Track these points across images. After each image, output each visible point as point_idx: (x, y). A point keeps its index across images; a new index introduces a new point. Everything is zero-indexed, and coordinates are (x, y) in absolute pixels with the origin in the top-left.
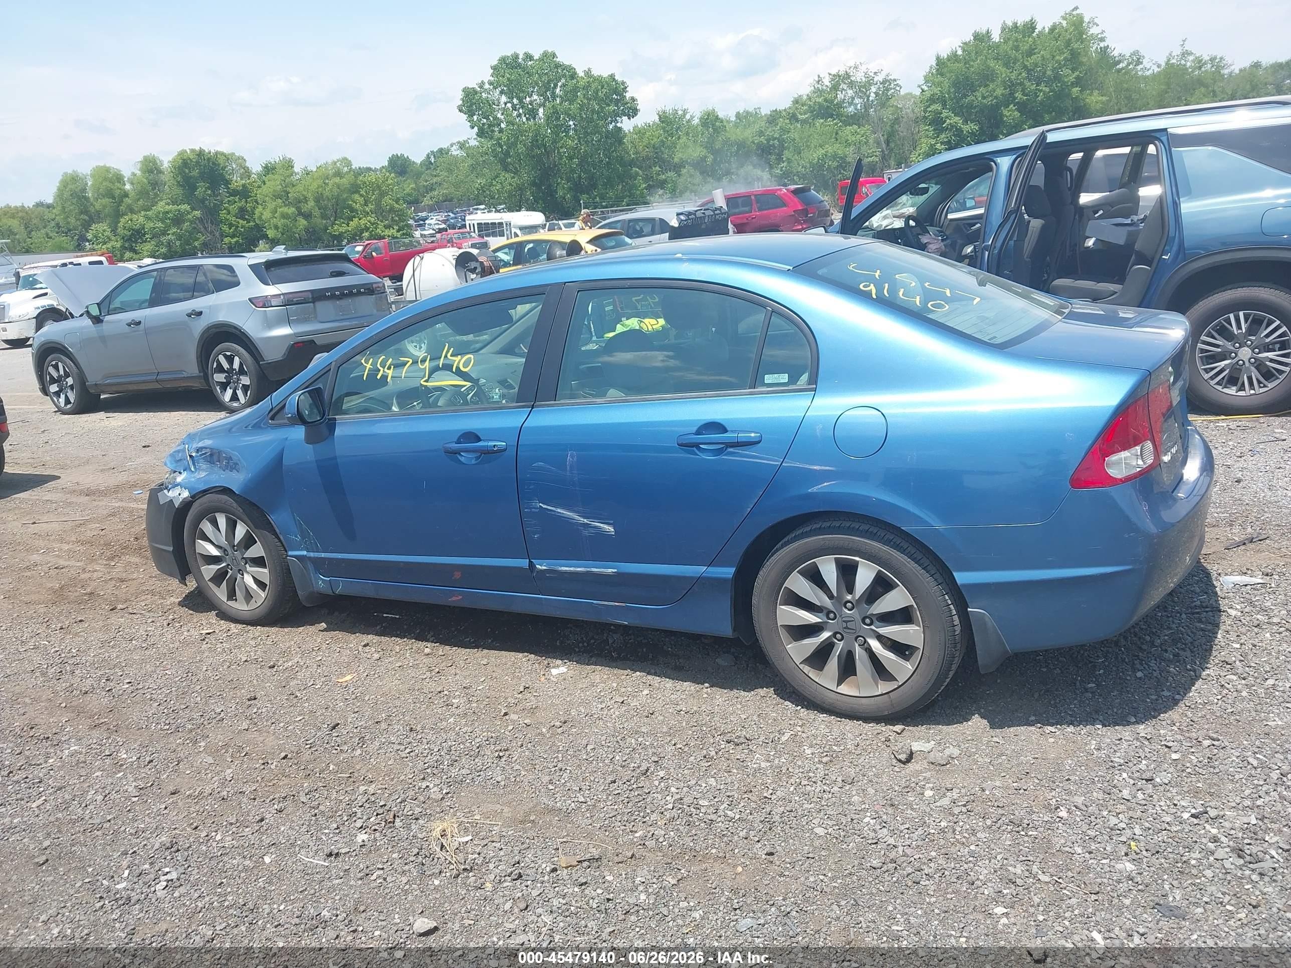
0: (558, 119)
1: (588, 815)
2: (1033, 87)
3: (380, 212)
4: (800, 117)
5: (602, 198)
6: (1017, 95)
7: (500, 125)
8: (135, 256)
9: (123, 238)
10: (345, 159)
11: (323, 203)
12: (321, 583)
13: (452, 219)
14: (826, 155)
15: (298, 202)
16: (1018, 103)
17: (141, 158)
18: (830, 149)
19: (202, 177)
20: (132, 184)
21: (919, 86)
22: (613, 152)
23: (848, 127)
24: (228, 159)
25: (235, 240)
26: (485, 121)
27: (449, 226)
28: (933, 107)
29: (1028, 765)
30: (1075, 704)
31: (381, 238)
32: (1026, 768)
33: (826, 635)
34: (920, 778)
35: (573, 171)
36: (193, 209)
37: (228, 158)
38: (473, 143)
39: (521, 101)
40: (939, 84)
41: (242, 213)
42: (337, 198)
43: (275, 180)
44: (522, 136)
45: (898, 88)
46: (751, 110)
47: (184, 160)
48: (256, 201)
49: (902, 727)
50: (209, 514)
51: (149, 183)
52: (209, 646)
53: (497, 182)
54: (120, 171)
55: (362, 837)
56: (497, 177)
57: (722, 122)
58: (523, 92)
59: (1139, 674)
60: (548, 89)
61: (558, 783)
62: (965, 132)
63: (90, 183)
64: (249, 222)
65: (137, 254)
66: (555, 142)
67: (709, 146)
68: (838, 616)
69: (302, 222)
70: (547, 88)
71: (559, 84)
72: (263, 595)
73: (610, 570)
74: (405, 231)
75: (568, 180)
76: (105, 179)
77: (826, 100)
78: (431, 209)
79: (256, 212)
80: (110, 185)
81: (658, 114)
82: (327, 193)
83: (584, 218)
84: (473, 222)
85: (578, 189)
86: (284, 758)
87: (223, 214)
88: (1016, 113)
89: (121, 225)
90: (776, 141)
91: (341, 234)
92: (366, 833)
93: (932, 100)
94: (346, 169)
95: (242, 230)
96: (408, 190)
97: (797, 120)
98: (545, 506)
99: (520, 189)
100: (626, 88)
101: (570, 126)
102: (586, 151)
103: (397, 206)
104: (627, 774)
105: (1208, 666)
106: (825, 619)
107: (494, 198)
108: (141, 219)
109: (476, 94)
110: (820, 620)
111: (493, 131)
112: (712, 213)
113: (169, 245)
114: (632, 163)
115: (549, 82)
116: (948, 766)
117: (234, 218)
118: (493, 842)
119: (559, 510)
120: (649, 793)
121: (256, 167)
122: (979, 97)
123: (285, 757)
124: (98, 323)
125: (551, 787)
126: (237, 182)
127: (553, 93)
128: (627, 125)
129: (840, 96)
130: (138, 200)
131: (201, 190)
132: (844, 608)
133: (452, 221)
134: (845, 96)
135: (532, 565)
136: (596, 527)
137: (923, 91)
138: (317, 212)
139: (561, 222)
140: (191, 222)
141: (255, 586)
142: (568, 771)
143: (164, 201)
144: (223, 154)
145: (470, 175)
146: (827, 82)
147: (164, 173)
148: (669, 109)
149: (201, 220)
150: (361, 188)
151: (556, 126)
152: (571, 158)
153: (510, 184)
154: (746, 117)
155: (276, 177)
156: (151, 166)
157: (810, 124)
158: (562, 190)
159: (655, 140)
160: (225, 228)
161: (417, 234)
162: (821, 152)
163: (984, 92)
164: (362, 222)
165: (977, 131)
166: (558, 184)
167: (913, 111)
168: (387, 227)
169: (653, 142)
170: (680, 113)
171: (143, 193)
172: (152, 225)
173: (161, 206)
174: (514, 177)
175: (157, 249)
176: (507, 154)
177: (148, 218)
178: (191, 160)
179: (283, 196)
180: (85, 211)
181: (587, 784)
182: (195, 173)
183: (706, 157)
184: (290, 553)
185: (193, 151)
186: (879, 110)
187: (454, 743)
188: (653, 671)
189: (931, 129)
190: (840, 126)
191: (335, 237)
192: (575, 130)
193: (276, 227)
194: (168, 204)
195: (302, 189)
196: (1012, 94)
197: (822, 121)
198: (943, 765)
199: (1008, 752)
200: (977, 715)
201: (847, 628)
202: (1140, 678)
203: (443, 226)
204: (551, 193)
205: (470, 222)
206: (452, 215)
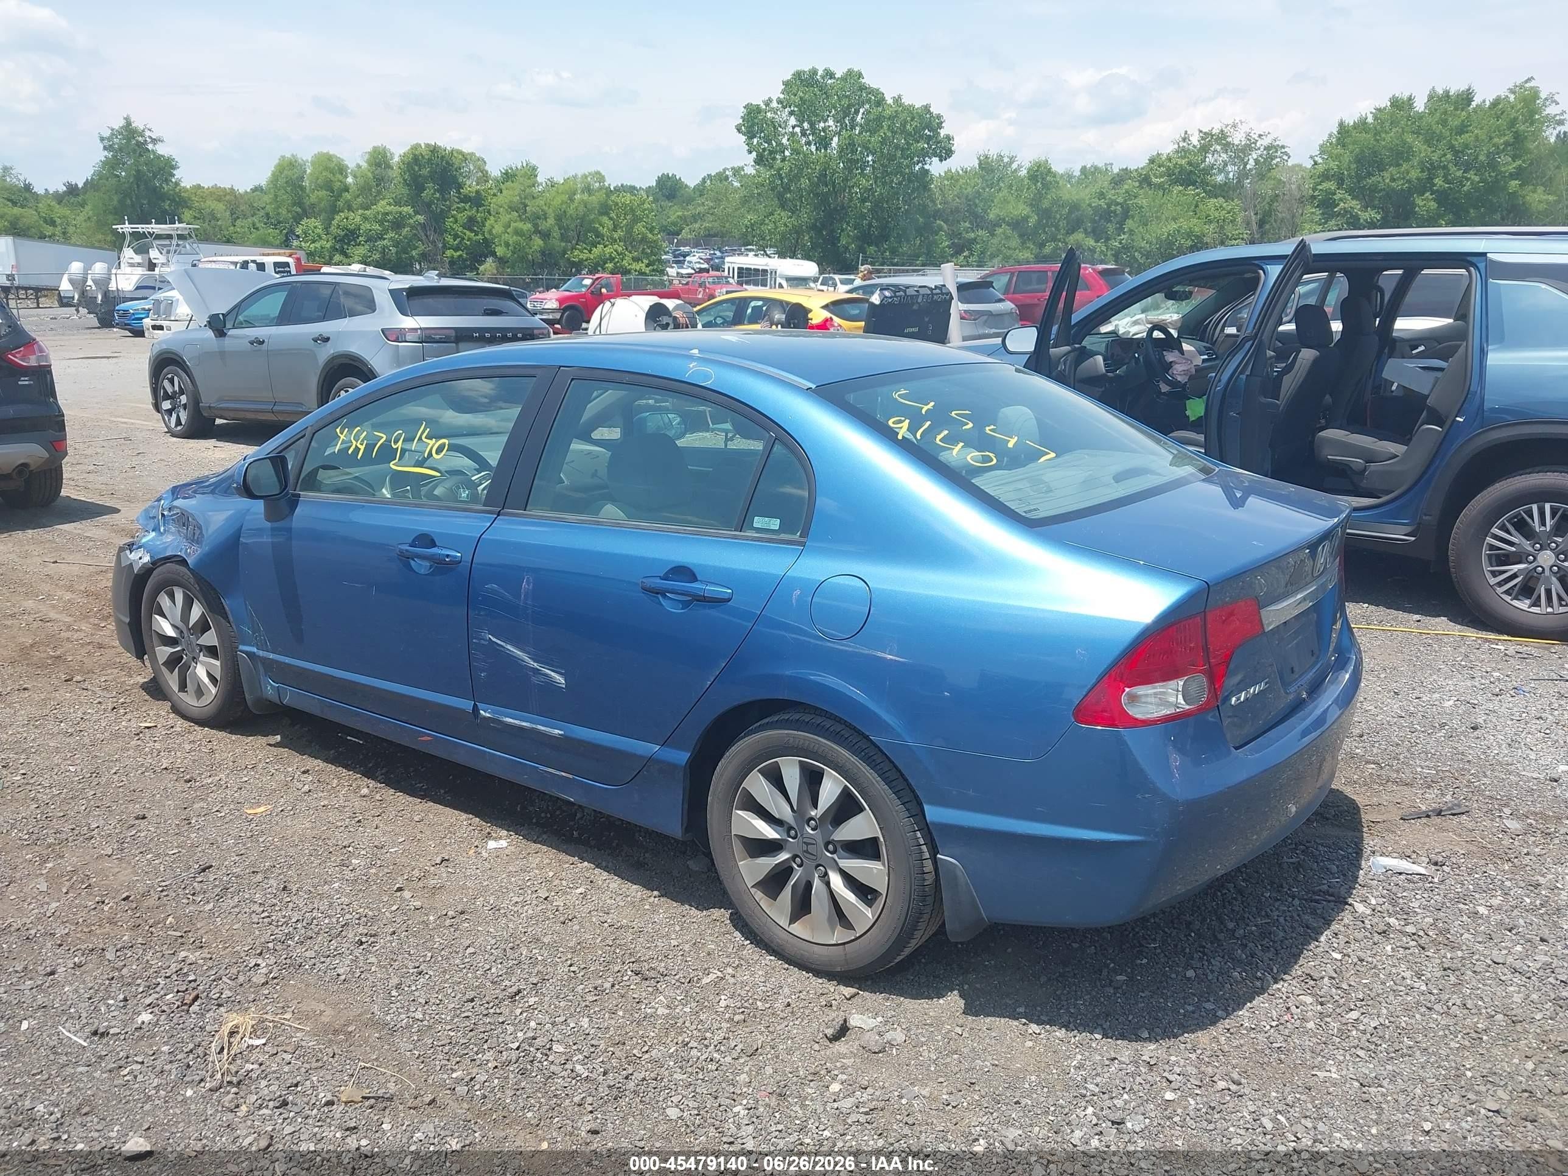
0: (854, 152)
1: (416, 1038)
2: (1459, 173)
3: (630, 241)
4: (1154, 180)
5: (894, 252)
6: (1436, 181)
7: (784, 152)
8: (345, 260)
9: (335, 238)
10: (598, 173)
11: (565, 223)
12: (270, 688)
13: (717, 258)
14: (1178, 231)
15: (536, 218)
16: (1437, 191)
17: (369, 149)
18: (1184, 225)
19: (432, 177)
20: (355, 177)
21: (1311, 157)
22: (914, 199)
23: (1212, 200)
24: (466, 159)
25: (458, 254)
26: (766, 145)
27: (712, 266)
28: (1325, 185)
29: (980, 1072)
30: (1085, 1001)
31: (627, 272)
32: (974, 1077)
33: (784, 856)
34: (838, 1064)
35: (863, 216)
36: (417, 213)
37: (465, 157)
38: (750, 170)
39: (812, 125)
40: (1338, 157)
41: (471, 224)
42: (583, 218)
43: (513, 189)
44: (807, 169)
45: (1285, 158)
46: (1101, 165)
47: (415, 155)
48: (489, 212)
49: (853, 990)
50: (167, 586)
51: (374, 177)
52: (139, 742)
53: (770, 221)
54: (343, 160)
55: (146, 1017)
56: (772, 214)
57: (1055, 176)
58: (817, 115)
59: (1190, 973)
60: (846, 115)
61: (406, 989)
62: (1362, 221)
63: (309, 171)
64: (476, 235)
65: (348, 260)
66: (846, 180)
67: (1034, 204)
68: (799, 835)
69: (538, 242)
70: (846, 113)
71: (862, 111)
72: (214, 691)
73: (557, 731)
74: (655, 267)
75: (856, 227)
76: (326, 169)
77: (1190, 164)
78: (697, 245)
79: (487, 224)
80: (330, 176)
81: (979, 159)
82: (571, 211)
83: (865, 275)
84: (733, 265)
85: (865, 239)
86: (124, 900)
87: (449, 223)
88: (1432, 203)
89: (335, 222)
90: (1119, 207)
91: (581, 261)
92: (151, 1013)
93: (1325, 176)
94: (597, 185)
95: (468, 243)
96: (673, 218)
97: (1150, 184)
98: (494, 640)
99: (797, 232)
100: (942, 123)
101: (868, 162)
102: (881, 194)
103: (650, 236)
104: (492, 992)
105: (1286, 977)
106: (785, 837)
107: (764, 239)
108: (358, 219)
109: (760, 113)
110: (778, 837)
111: (774, 159)
112: (929, 292)
113: (384, 251)
114: (937, 214)
115: (849, 106)
116: (880, 1055)
117: (461, 229)
118: (285, 1052)
119: (509, 647)
120: (503, 1023)
121: (495, 170)
122: (1386, 179)
123: (126, 899)
124: (221, 336)
125: (394, 993)
126: (471, 186)
127: (853, 120)
128: (936, 167)
129: (1210, 159)
130: (358, 196)
131: (429, 192)
132: (806, 826)
133: (717, 261)
134: (1216, 161)
135: (476, 709)
136: (546, 675)
137: (1316, 163)
138: (556, 233)
139: (837, 277)
140: (412, 227)
141: (206, 680)
142: (427, 977)
143: (386, 201)
144: (460, 152)
145: (739, 209)
146: (1195, 140)
147: (392, 169)
148: (993, 153)
149: (423, 226)
150: (611, 209)
151: (850, 161)
152: (863, 200)
153: (785, 225)
154: (1093, 173)
155: (515, 185)
156: (379, 159)
157: (1164, 190)
158: (847, 238)
159: (969, 190)
160: (449, 239)
161: (672, 271)
162: (1174, 226)
163: (1394, 172)
164: (608, 250)
165: (1378, 221)
166: (842, 230)
167: (1299, 187)
168: (636, 260)
169: (965, 192)
170: (1006, 160)
171: (365, 189)
172: (368, 226)
173: (382, 206)
174: (791, 217)
175: (369, 254)
176: (787, 189)
177: (365, 218)
178: (423, 156)
179: (520, 208)
180: (300, 204)
181: (440, 997)
182: (425, 172)
183: (1028, 217)
184: (241, 647)
185: (427, 145)
186: (1256, 182)
187: (320, 915)
188: (604, 864)
189: (1318, 213)
190: (1203, 197)
191: (573, 264)
192: (874, 168)
193: (507, 245)
194: (390, 204)
195: (543, 202)
196: (1430, 179)
197: (1181, 188)
198: (875, 1053)
199: (965, 1050)
200: (956, 992)
201: (807, 852)
202: (1189, 979)
203: (705, 266)
204: (834, 240)
205: (730, 265)
206: (718, 253)
